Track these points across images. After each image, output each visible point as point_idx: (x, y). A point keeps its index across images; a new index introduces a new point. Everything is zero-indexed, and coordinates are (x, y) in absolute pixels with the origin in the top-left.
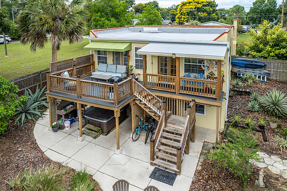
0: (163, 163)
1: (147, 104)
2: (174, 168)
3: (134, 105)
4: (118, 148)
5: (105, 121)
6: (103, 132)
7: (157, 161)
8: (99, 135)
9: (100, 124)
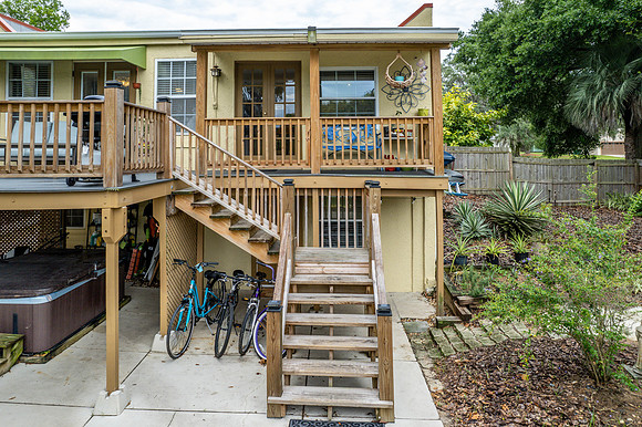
0: (319, 395)
1: (224, 203)
2: (370, 399)
3: (169, 216)
4: (113, 386)
5: (42, 300)
6: (27, 352)
7: (292, 394)
8: (9, 364)
9: (15, 317)
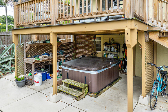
3: (146, 42)
5: (94, 72)
8: (84, 95)
9: (85, 77)
